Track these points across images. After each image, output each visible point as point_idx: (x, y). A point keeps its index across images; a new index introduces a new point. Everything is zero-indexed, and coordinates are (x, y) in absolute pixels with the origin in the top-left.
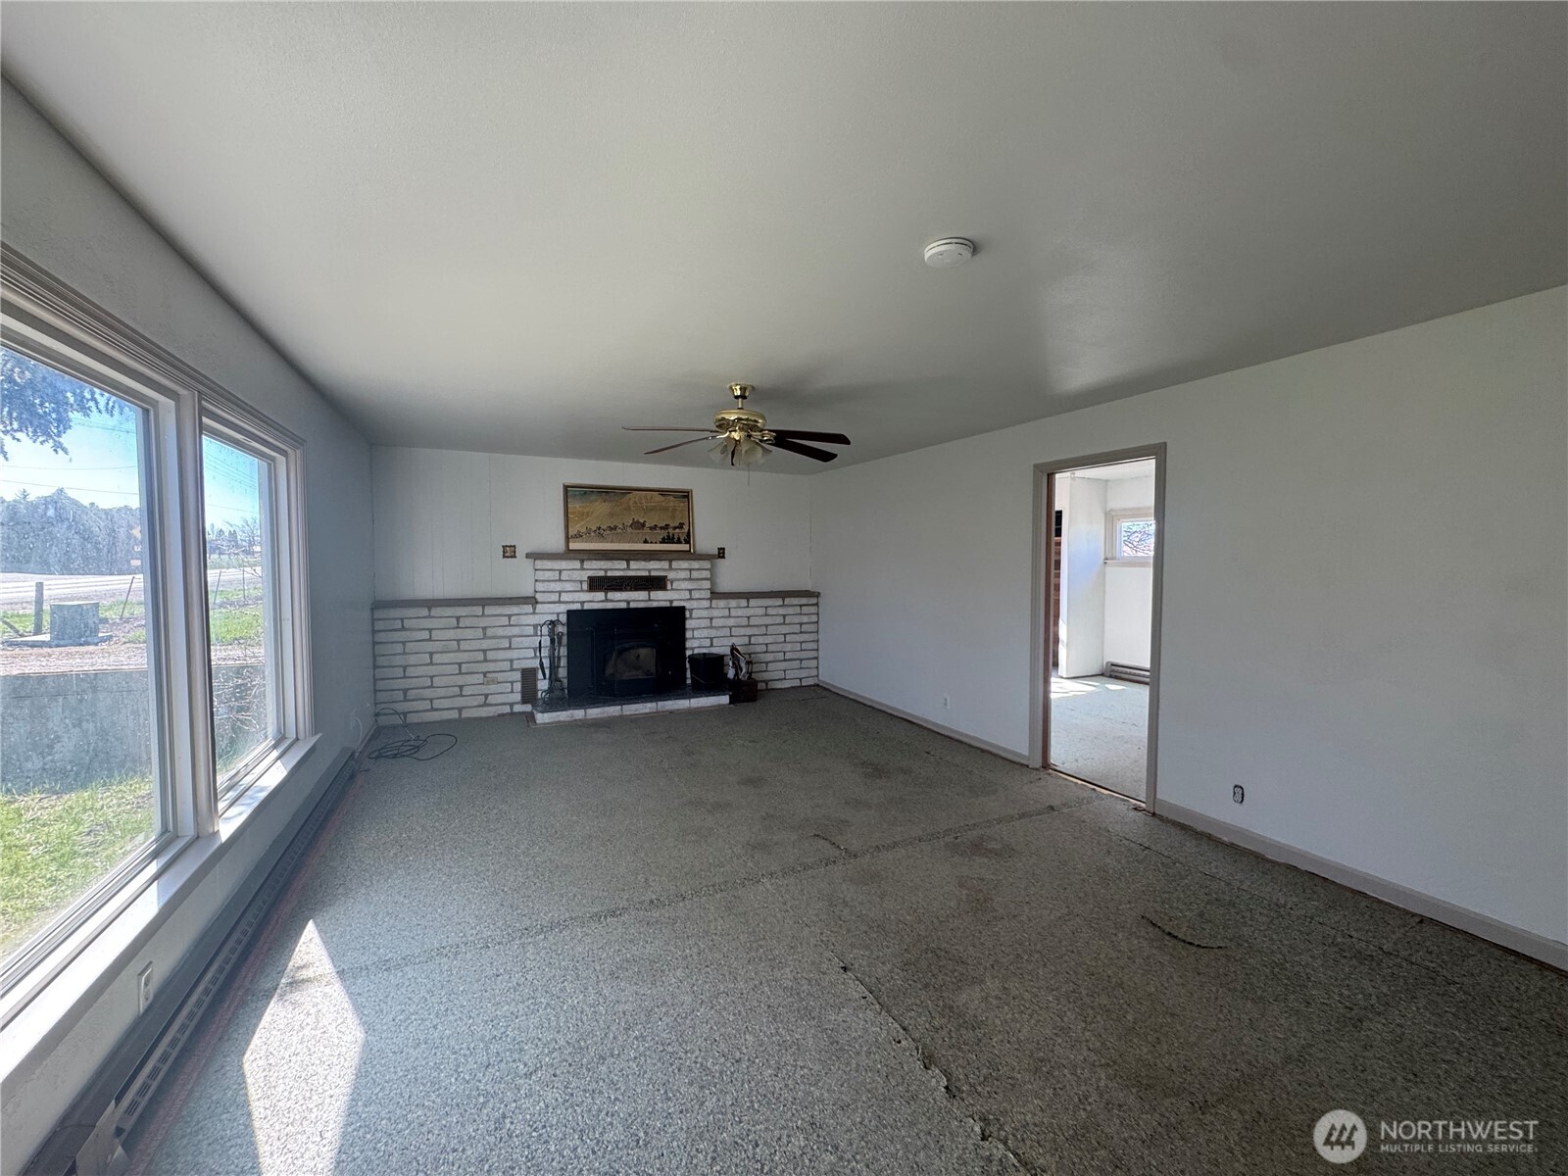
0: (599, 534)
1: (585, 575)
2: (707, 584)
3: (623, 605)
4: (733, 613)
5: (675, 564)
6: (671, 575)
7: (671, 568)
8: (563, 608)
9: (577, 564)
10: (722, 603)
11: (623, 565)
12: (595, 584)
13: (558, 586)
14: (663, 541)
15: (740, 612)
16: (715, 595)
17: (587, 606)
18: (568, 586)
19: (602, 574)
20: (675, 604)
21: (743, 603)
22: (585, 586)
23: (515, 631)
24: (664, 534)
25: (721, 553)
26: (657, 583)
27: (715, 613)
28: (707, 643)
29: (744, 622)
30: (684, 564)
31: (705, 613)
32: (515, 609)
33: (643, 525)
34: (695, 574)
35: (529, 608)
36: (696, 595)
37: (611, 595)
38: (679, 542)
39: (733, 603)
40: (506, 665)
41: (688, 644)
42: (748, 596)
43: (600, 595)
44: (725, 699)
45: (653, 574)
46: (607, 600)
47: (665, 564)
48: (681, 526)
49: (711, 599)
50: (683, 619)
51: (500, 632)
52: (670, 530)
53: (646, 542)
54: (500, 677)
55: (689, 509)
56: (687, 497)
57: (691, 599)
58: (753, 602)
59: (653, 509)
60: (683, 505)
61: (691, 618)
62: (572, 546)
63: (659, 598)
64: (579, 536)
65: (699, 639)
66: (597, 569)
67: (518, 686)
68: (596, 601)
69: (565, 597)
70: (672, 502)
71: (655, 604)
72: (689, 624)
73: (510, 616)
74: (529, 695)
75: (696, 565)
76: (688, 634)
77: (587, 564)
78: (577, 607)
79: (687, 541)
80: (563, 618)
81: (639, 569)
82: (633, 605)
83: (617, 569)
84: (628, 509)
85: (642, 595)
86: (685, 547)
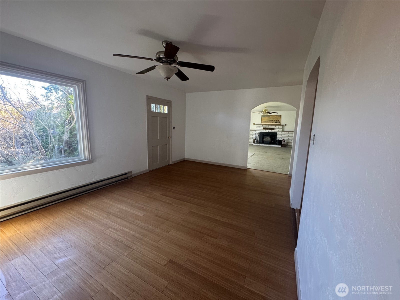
0: (266, 122)
1: (263, 127)
2: (281, 129)
3: (268, 132)
4: (286, 134)
5: (276, 126)
6: (275, 128)
7: (275, 127)
8: (259, 131)
9: (262, 126)
10: (284, 132)
11: (268, 126)
12: (264, 129)
13: (259, 129)
14: (275, 123)
15: (287, 134)
16: (283, 131)
17: (263, 131)
18: (260, 129)
19: (265, 127)
20: (276, 132)
21: (288, 133)
22: (263, 129)
23: (253, 134)
24: (276, 122)
25: (286, 125)
26: (273, 129)
27: (282, 134)
28: (281, 138)
29: (288, 136)
30: (278, 126)
31: (281, 134)
32: (253, 131)
33: (272, 120)
34: (279, 128)
35: (255, 131)
36: (279, 131)
37: (266, 130)
38: (278, 123)
39: (286, 133)
40: (252, 138)
41: (277, 138)
42: (289, 132)
43: (264, 130)
44: (280, 146)
45: (273, 127)
46: (265, 131)
47: (275, 126)
48: (279, 120)
49: (282, 132)
50: (277, 134)
51: (251, 134)
52: (277, 121)
53: (273, 123)
54: (251, 139)
55: (281, 118)
56: (280, 116)
57: (278, 131)
58: (290, 133)
59: (275, 118)
60: (279, 117)
61: (278, 134)
62: (262, 123)
63: (273, 131)
64: (263, 122)
65: (279, 137)
66: (264, 126)
67: (253, 141)
68: (264, 131)
69: (260, 130)
70: (278, 117)
71: (272, 132)
72: (278, 135)
73: (253, 132)
74: (254, 142)
75: (280, 126)
76: (277, 137)
77: (263, 126)
78: (261, 131)
79: (279, 123)
80: (259, 133)
81: (270, 127)
82: (269, 132)
83: (267, 127)
84: (270, 118)
85: (271, 130)
86: (279, 124)
